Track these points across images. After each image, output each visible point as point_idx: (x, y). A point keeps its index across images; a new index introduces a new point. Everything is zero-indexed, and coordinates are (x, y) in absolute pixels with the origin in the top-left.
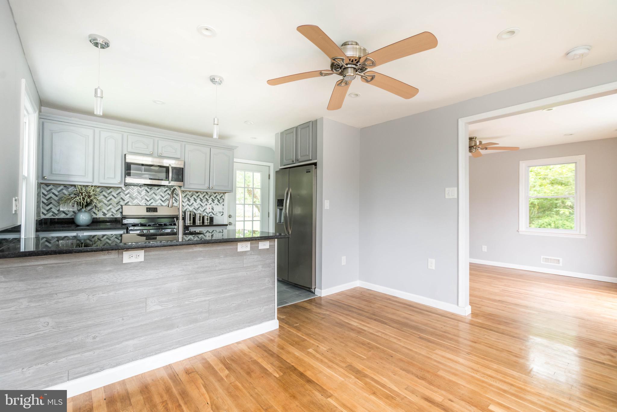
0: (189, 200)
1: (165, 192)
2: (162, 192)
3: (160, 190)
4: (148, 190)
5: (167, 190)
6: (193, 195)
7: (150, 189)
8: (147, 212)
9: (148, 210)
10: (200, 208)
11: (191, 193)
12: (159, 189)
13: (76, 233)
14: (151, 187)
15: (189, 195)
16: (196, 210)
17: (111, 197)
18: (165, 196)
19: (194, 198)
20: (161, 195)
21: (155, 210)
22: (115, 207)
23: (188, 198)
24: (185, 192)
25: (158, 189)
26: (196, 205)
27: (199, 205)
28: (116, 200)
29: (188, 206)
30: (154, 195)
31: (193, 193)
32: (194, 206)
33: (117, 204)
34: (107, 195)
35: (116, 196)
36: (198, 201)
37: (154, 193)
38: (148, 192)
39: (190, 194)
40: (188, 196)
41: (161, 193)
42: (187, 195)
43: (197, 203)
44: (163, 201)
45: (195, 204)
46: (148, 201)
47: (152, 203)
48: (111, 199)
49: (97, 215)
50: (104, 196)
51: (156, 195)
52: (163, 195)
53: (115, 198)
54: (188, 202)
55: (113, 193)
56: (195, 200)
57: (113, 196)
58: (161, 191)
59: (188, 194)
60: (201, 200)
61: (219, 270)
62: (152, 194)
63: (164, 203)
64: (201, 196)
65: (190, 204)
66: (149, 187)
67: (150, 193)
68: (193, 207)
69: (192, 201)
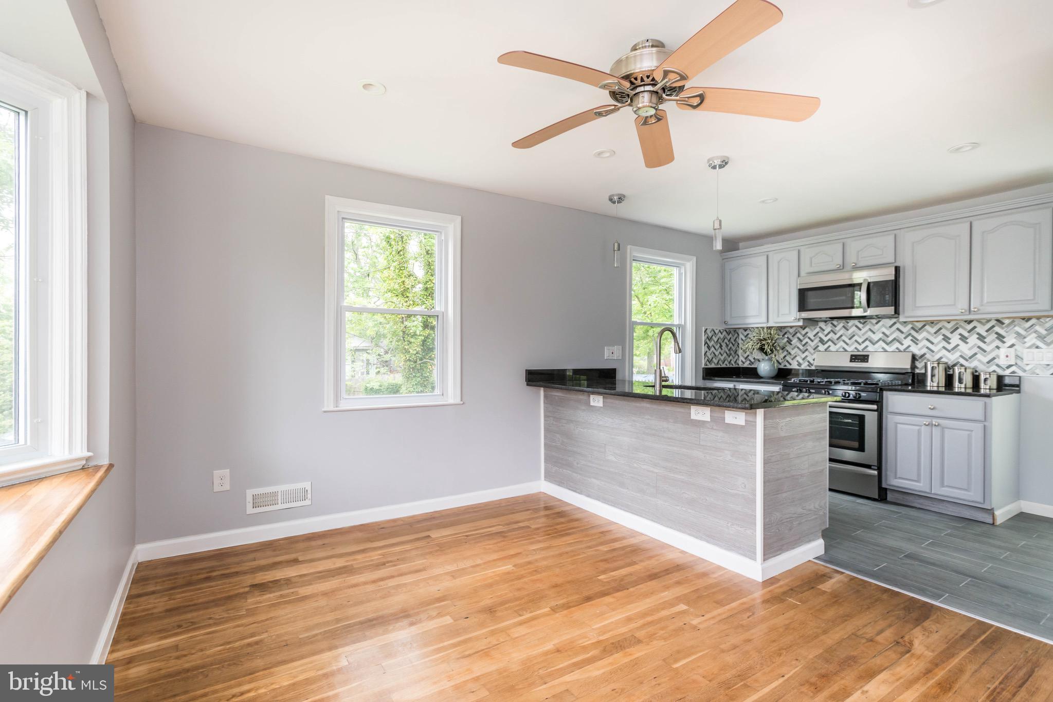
0: (946, 339)
1: (891, 327)
2: (886, 328)
3: (880, 324)
4: (860, 326)
5: (895, 323)
6: (957, 328)
7: (863, 324)
8: (851, 361)
9: (853, 359)
10: (979, 356)
11: (952, 324)
12: (879, 321)
13: (733, 385)
14: (865, 320)
15: (946, 328)
16: (967, 360)
17: (807, 340)
18: (891, 334)
19: (960, 334)
20: (883, 333)
21: (865, 358)
22: (812, 355)
23: (944, 335)
24: (937, 323)
25: (877, 323)
26: (965, 349)
27: (976, 350)
28: (813, 344)
29: (944, 352)
30: (870, 333)
31: (957, 324)
32: (961, 351)
33: (814, 349)
34: (801, 338)
35: (813, 338)
36: (973, 340)
37: (870, 330)
38: (860, 329)
39: (949, 326)
40: (943, 331)
41: (884, 330)
42: (940, 329)
43: (970, 345)
44: (887, 344)
45: (963, 347)
46: (860, 344)
47: (867, 346)
48: (807, 343)
49: (791, 364)
50: (799, 338)
51: (874, 333)
52: (888, 333)
53: (812, 341)
54: (944, 344)
55: (809, 335)
56: (963, 339)
57: (809, 338)
58: (883, 325)
59: (943, 326)
60: (981, 338)
61: (669, 439)
62: (867, 332)
63: (890, 347)
64: (981, 330)
65: (950, 347)
66: (861, 320)
67: (864, 330)
68: (958, 354)
69: (955, 339)
